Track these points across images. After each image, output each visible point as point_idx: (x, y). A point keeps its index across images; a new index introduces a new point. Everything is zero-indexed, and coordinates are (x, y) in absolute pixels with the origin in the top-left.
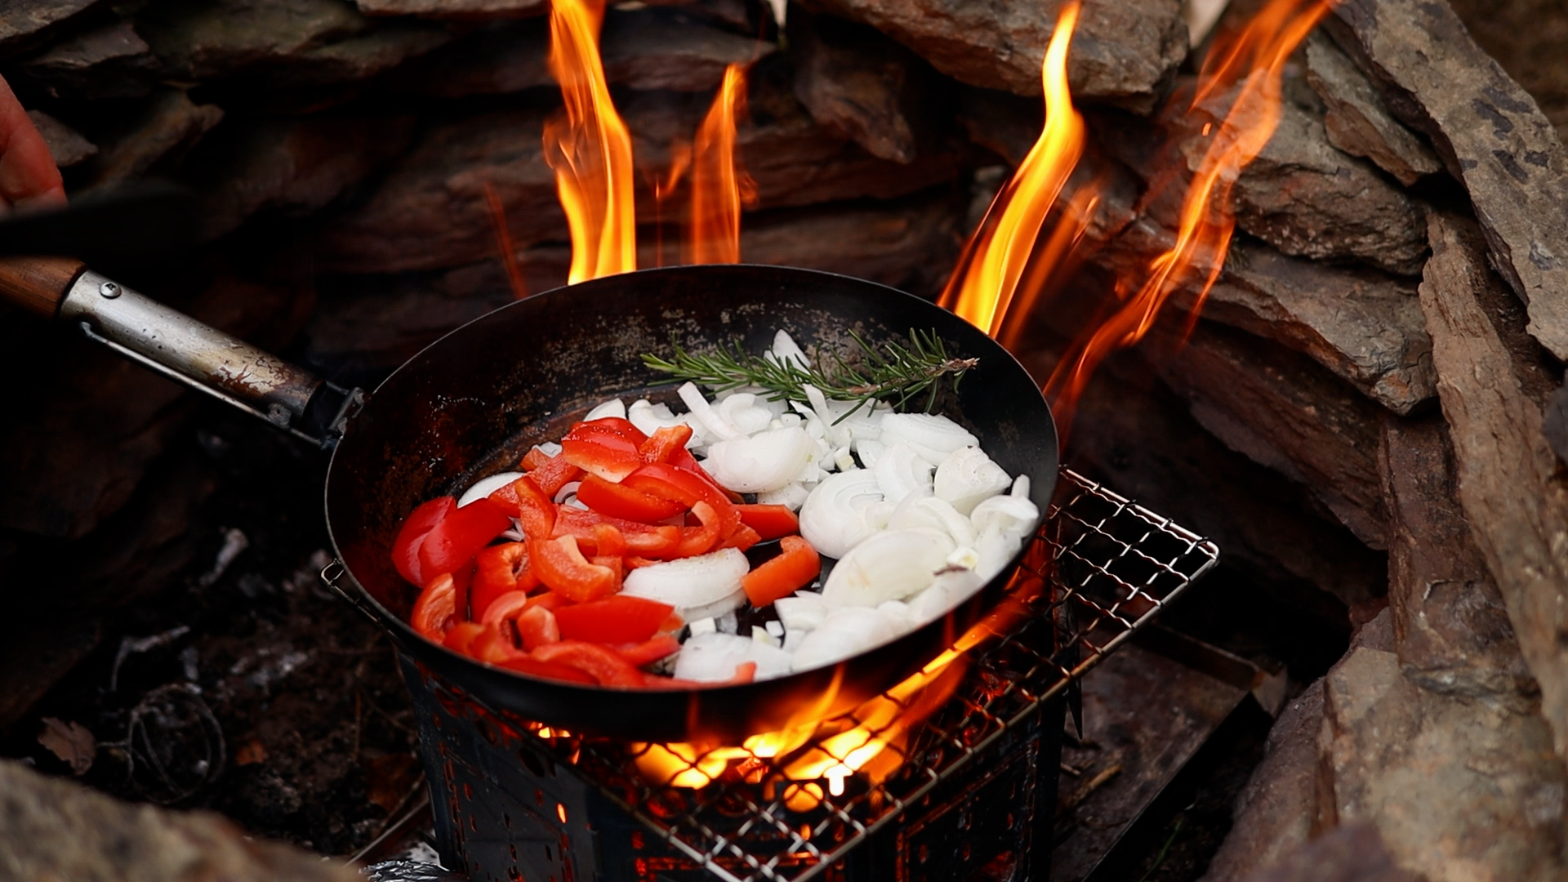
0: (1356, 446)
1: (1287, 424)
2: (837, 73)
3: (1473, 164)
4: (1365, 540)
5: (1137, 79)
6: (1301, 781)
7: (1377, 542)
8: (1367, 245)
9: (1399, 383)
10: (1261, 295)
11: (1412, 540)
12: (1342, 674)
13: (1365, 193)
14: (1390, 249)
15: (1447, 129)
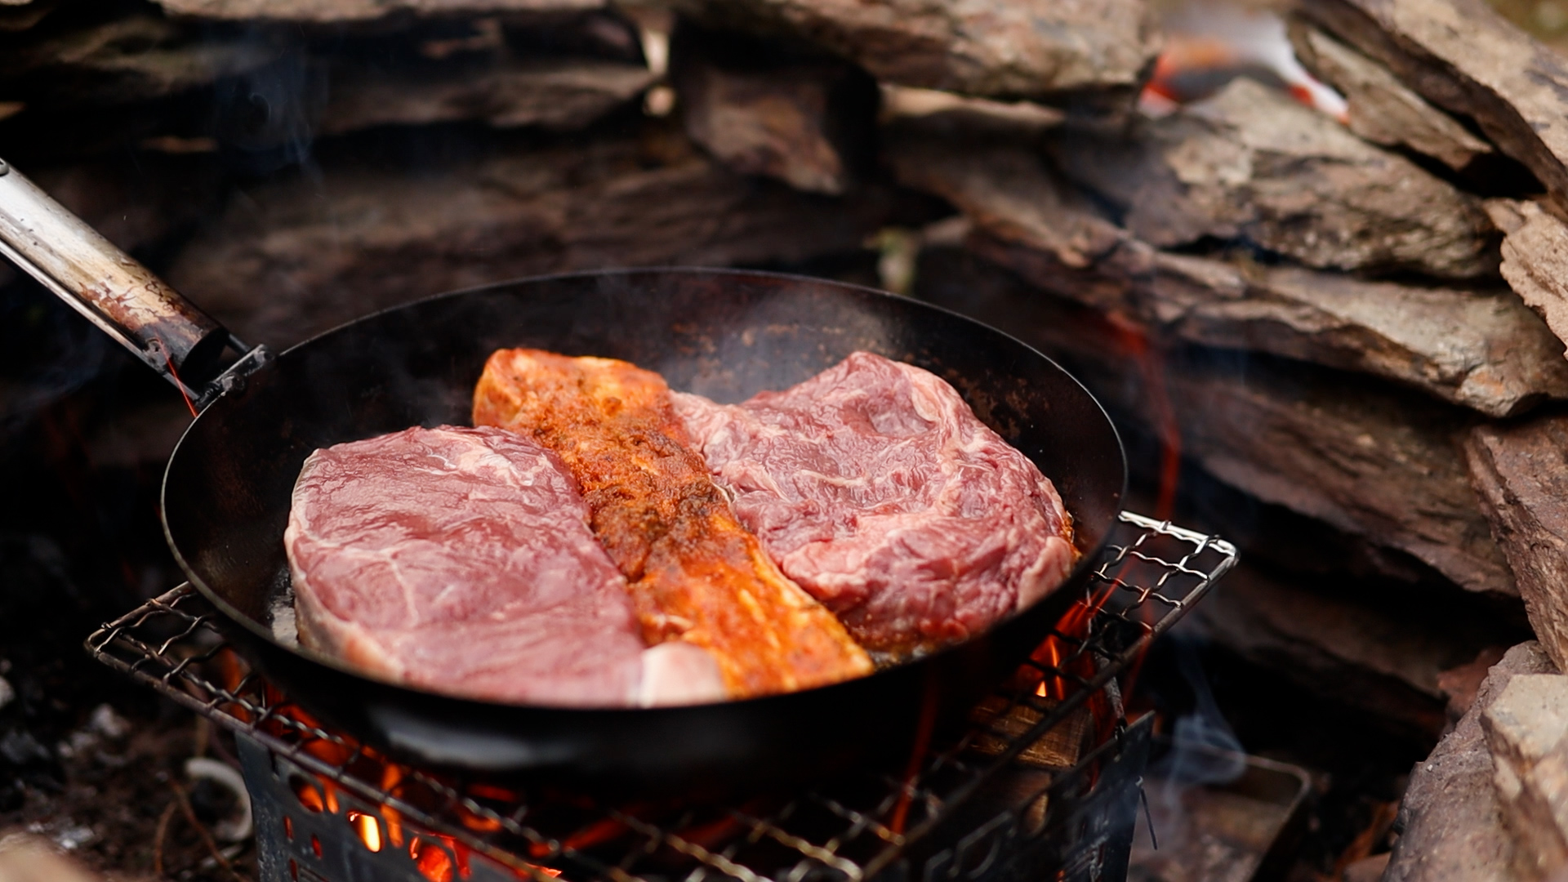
0: (1431, 474)
1: (1335, 465)
2: (740, 100)
3: (1547, 126)
4: (1460, 581)
5: (1117, 67)
6: (1473, 842)
7: (1476, 582)
8: (1413, 244)
9: (1491, 381)
10: (1293, 303)
11: (1558, 542)
12: (1503, 706)
13: (1405, 184)
14: (1440, 248)
15: (1505, 93)
